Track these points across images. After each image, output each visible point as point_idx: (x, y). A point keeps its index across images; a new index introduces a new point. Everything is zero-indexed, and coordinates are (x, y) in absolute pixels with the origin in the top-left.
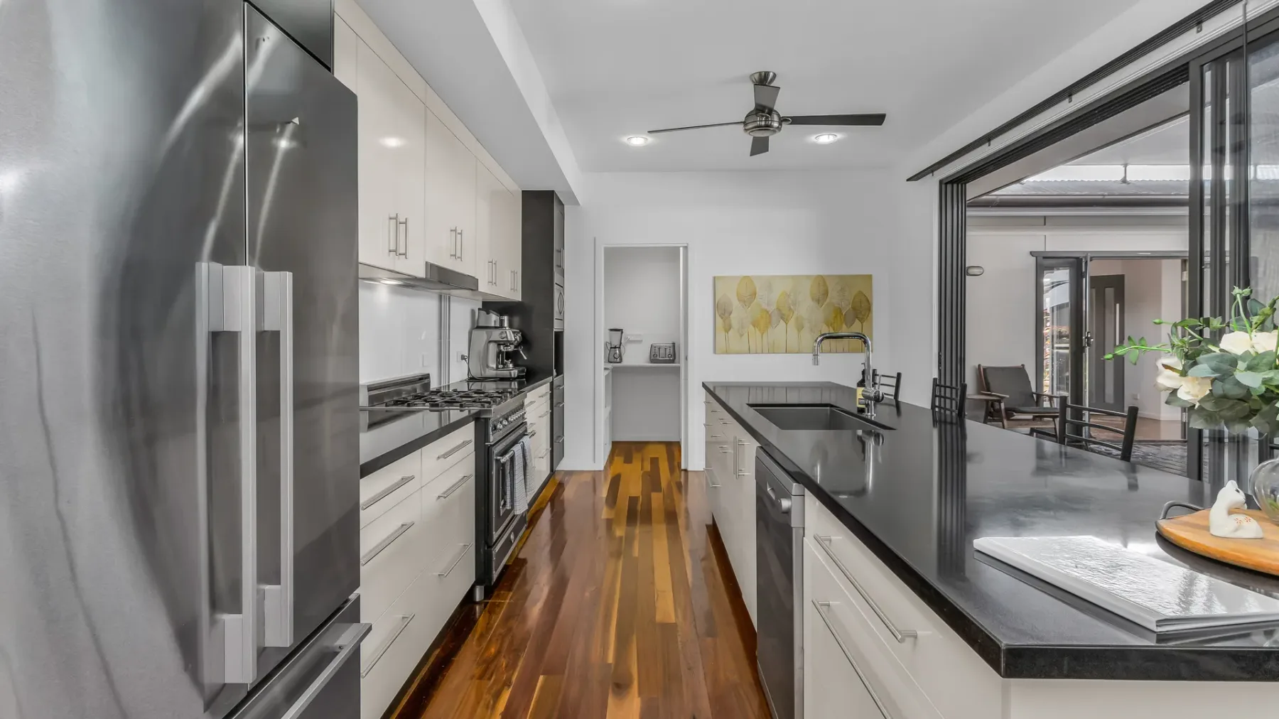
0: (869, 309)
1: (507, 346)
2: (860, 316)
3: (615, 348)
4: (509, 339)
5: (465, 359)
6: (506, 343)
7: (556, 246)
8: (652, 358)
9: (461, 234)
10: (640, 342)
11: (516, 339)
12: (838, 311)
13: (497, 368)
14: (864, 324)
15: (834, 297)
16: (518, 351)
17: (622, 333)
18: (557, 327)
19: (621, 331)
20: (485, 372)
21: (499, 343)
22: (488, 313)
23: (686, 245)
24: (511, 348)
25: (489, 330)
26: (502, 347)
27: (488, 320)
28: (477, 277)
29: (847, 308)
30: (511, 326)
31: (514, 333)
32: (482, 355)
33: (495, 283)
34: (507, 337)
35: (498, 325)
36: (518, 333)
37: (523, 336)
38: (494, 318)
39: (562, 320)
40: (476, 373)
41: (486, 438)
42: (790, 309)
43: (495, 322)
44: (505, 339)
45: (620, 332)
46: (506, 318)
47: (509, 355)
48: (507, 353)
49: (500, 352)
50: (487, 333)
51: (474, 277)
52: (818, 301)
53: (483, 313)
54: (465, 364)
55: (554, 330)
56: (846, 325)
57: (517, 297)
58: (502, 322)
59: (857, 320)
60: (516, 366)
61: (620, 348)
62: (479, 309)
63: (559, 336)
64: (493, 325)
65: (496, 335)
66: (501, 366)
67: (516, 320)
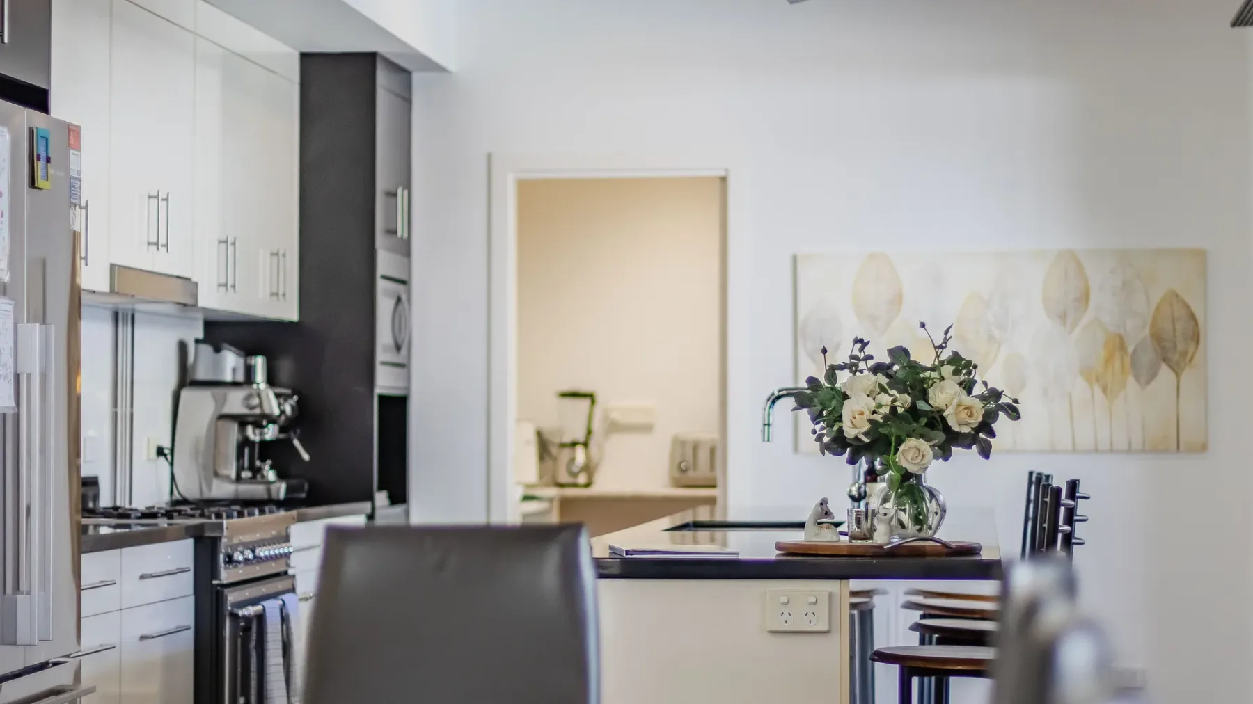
0: (1195, 337)
1: (261, 427)
2: (1176, 357)
3: (574, 444)
4: (267, 411)
5: (165, 455)
6: (259, 421)
7: (382, 183)
8: (677, 474)
9: (167, 200)
10: (646, 428)
11: (283, 412)
12: (1119, 343)
13: (239, 479)
14: (1185, 376)
15: (1104, 305)
16: (288, 442)
17: (593, 402)
18: (385, 382)
19: (591, 397)
20: (210, 489)
21: (242, 421)
22: (218, 350)
23: (722, 173)
24: (271, 432)
25: (219, 391)
26: (250, 431)
27: (218, 366)
28: (194, 280)
29: (1137, 333)
30: (271, 381)
31: (278, 396)
32: (202, 447)
33: (234, 286)
34: (261, 405)
35: (240, 377)
36: (290, 396)
37: (300, 407)
38: (231, 363)
39: (403, 366)
40: (190, 487)
41: (215, 574)
42: (991, 338)
43: (234, 370)
44: (257, 411)
45: (584, 404)
46: (259, 362)
47: (266, 450)
48: (263, 443)
49: (244, 443)
50: (214, 396)
51: (188, 279)
52: (1063, 317)
53: (206, 349)
54: (163, 463)
55: (378, 391)
56: (1137, 378)
57: (289, 311)
58: (249, 371)
59: (1164, 368)
60: (281, 476)
61: (586, 444)
62: (197, 341)
63: (395, 408)
64: (228, 377)
65: (235, 402)
66: (246, 474)
67: (286, 368)
